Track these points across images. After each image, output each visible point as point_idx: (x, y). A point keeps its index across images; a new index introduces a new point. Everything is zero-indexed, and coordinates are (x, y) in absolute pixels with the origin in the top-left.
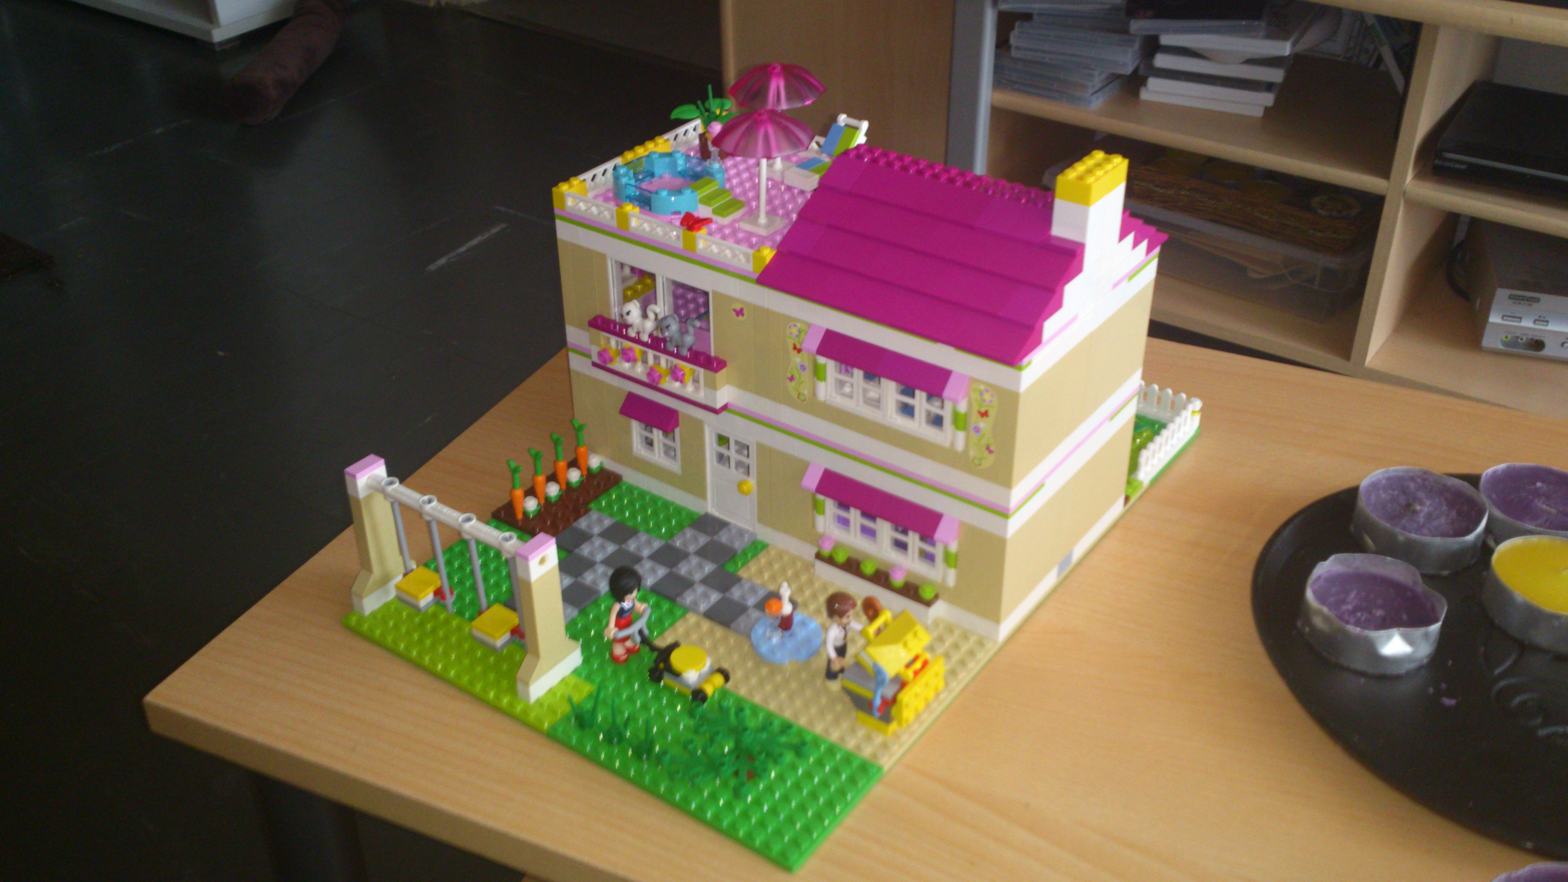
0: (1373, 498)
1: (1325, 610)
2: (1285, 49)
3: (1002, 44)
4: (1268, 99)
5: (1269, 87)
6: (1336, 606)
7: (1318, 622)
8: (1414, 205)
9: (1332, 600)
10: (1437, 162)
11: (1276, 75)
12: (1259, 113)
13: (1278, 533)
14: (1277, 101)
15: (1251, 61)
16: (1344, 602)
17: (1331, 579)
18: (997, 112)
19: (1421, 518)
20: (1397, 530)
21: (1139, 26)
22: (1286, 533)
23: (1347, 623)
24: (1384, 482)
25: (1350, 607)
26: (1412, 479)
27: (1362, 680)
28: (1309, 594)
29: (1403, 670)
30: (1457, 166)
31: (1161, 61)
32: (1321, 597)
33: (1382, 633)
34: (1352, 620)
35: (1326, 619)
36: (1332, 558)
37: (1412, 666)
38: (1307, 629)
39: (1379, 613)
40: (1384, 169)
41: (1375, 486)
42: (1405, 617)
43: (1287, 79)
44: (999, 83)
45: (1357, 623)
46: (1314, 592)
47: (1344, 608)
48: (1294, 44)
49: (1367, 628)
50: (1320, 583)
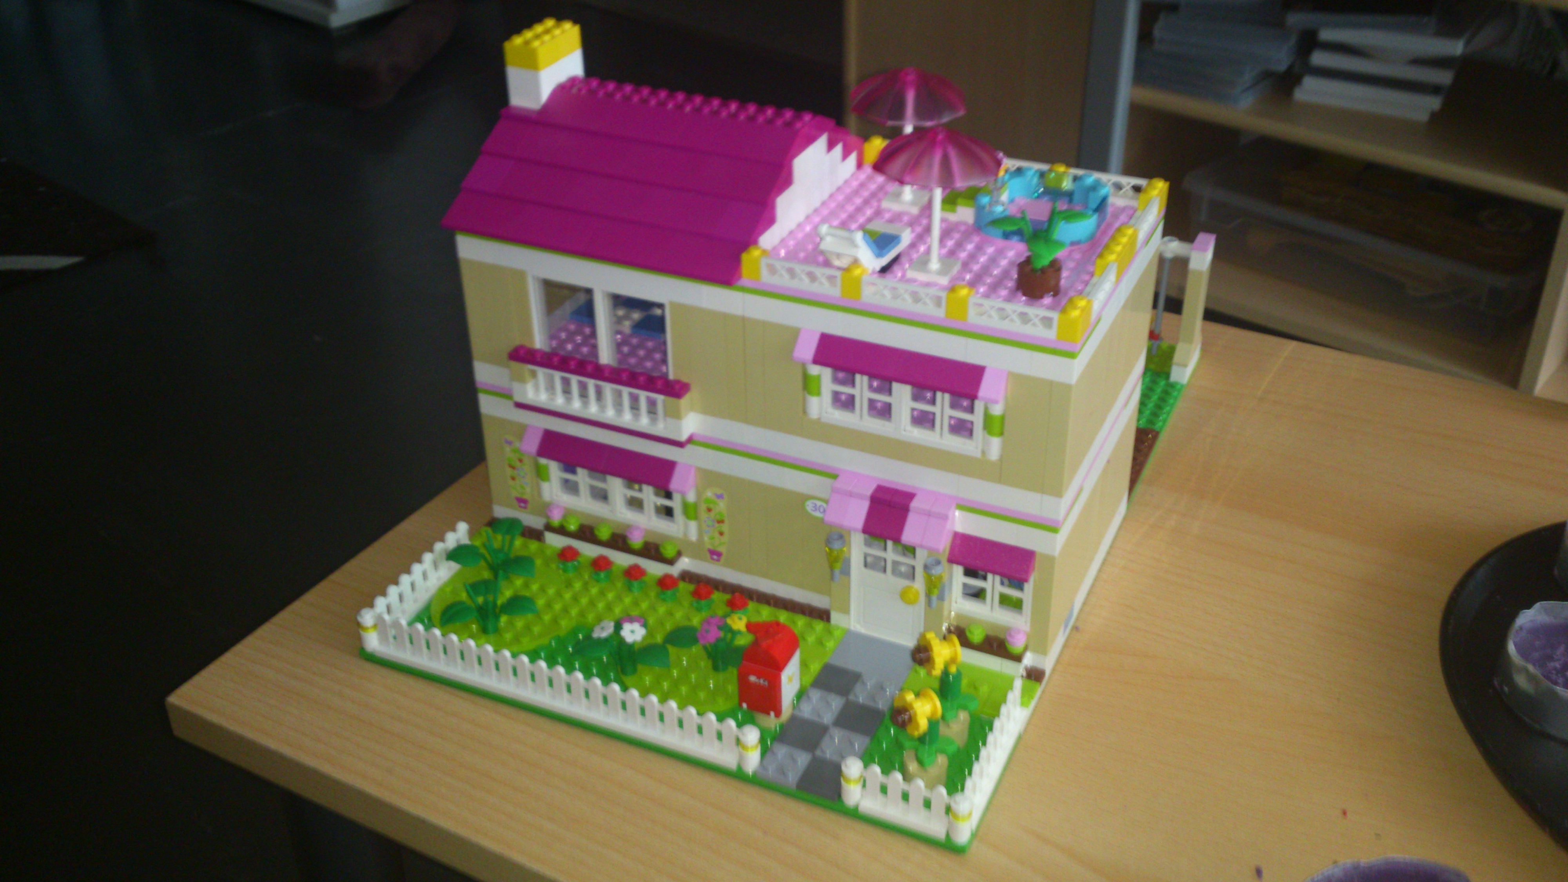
1: (1531, 668)
2: (1456, 48)
3: (1145, 37)
4: (1434, 103)
5: (1435, 90)
6: (1540, 663)
7: (1521, 681)
9: (1536, 655)
11: (1445, 77)
12: (1423, 117)
13: (1470, 574)
14: (1445, 105)
15: (1418, 62)
16: (1550, 658)
17: (1536, 631)
18: (1136, 110)
21: (1296, 20)
22: (1481, 574)
23: (1556, 684)
25: (1557, 665)
28: (1511, 648)
31: (1319, 58)
32: (1524, 652)
34: (1561, 680)
35: (1531, 678)
36: (1538, 605)
38: (1506, 689)
40: (1561, 181)
43: (1456, 80)
44: (1140, 77)
46: (1515, 646)
47: (1552, 665)
48: (1467, 43)
50: (1523, 634)
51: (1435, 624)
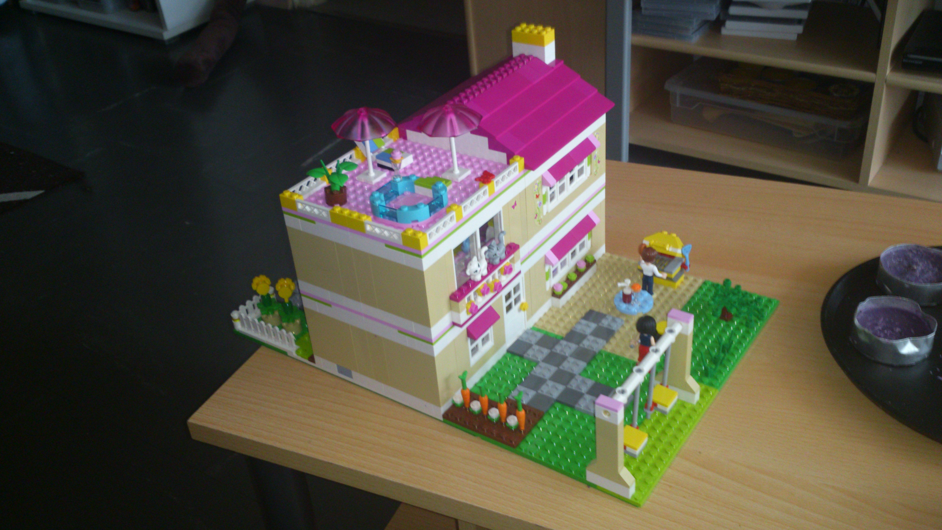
0: (888, 264)
1: (866, 330)
3: (636, 6)
4: (799, 29)
5: (799, 22)
6: (872, 327)
7: (862, 337)
8: (892, 87)
9: (869, 324)
10: (904, 60)
11: (803, 14)
12: (794, 37)
13: (834, 287)
14: (805, 29)
16: (876, 325)
17: (869, 312)
18: (635, 48)
19: (918, 273)
20: (904, 281)
22: (838, 287)
23: (880, 336)
24: (894, 254)
25: (880, 328)
26: (911, 251)
27: (891, 369)
28: (856, 322)
29: (913, 362)
30: (917, 62)
31: (733, 10)
32: (863, 323)
33: (901, 341)
34: (882, 335)
35: (866, 334)
36: (868, 300)
37: (919, 359)
38: (856, 342)
39: (898, 330)
40: (873, 67)
41: (889, 256)
42: (912, 331)
43: (810, 14)
44: (635, 30)
45: (886, 336)
46: (858, 321)
47: (877, 328)
49: (891, 339)
50: (862, 315)
51: (818, 314)
